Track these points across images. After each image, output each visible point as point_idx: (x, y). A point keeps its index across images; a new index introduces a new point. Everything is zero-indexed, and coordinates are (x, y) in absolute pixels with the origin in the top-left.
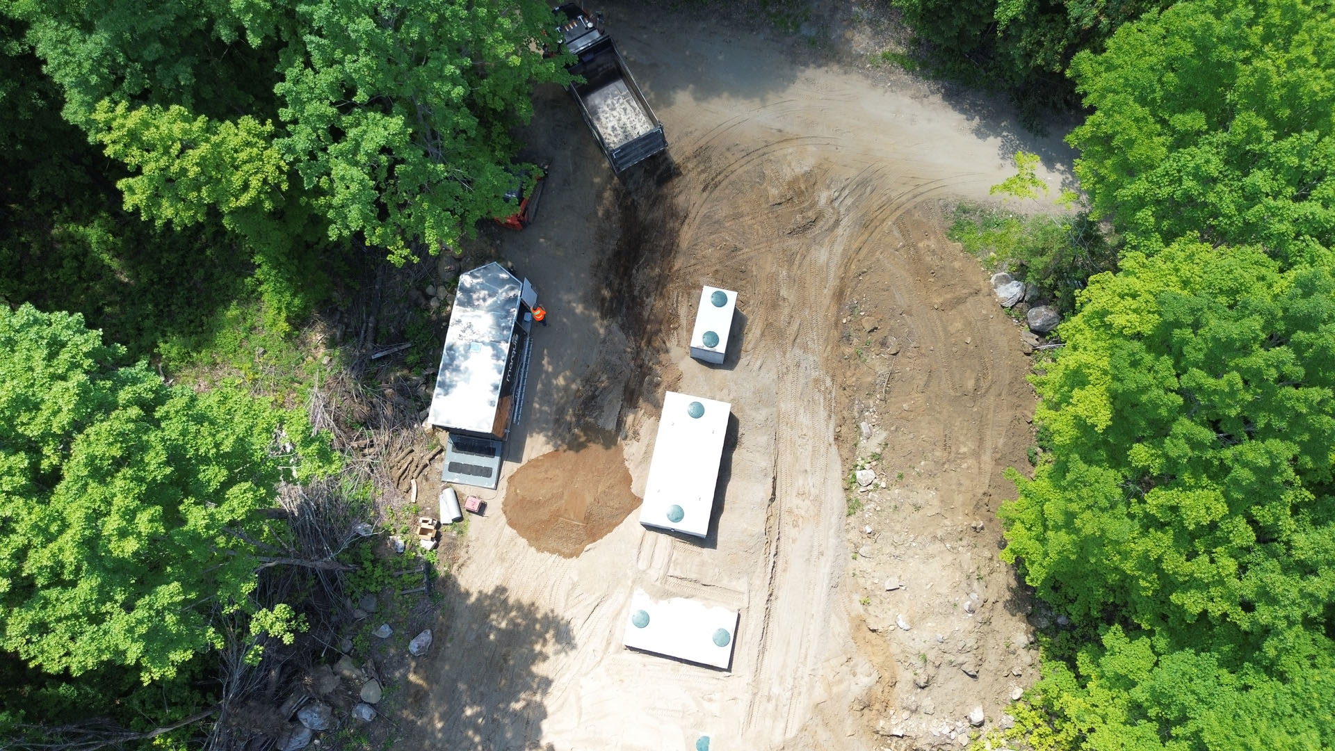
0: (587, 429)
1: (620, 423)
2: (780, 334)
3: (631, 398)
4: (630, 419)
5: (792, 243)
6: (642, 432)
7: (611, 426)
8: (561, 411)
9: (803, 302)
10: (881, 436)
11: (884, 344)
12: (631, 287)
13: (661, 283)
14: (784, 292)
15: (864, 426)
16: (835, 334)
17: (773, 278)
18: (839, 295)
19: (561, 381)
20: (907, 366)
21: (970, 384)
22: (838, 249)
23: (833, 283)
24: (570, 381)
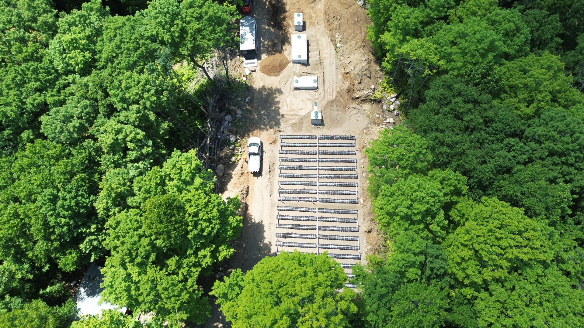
0: (274, 51)
1: (282, 49)
2: (314, 23)
3: (283, 43)
4: (284, 47)
5: (312, 5)
6: (287, 49)
7: (280, 49)
8: (268, 49)
9: (317, 16)
10: (340, 37)
11: (337, 19)
12: (277, 20)
13: (284, 18)
14: (312, 15)
15: (337, 36)
16: (326, 21)
17: (309, 13)
18: (325, 13)
19: (266, 43)
20: (342, 21)
21: (356, 20)
22: (323, 4)
23: (323, 11)
24: (268, 42)
